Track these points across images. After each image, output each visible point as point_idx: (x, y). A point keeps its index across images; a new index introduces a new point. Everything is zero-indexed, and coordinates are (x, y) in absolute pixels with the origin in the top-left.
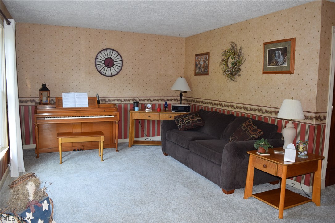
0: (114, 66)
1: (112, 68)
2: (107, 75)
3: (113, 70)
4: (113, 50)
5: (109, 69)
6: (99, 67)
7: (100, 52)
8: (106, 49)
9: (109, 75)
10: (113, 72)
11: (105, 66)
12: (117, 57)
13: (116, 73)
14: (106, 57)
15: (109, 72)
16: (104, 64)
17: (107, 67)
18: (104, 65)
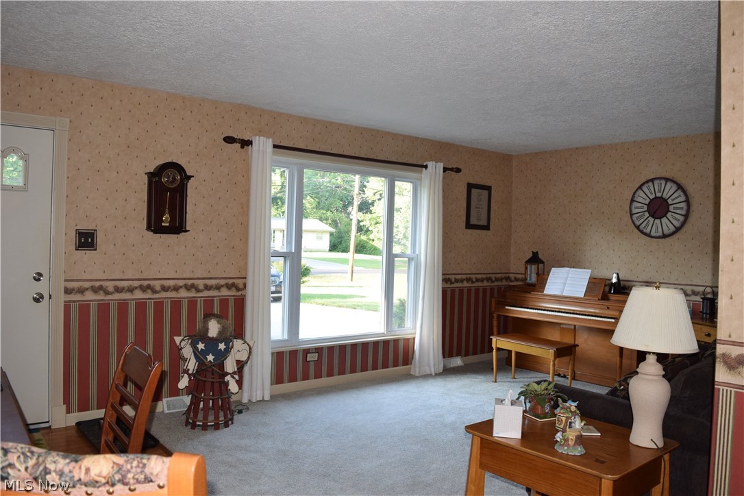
0: (669, 215)
1: (664, 220)
2: (653, 234)
3: (666, 224)
4: (667, 180)
5: (658, 221)
6: (637, 218)
7: (640, 187)
8: (652, 180)
9: (658, 235)
10: (667, 229)
11: (650, 215)
12: (676, 195)
13: (672, 229)
14: (652, 197)
15: (657, 228)
16: (648, 211)
17: (652, 217)
18: (647, 214)
